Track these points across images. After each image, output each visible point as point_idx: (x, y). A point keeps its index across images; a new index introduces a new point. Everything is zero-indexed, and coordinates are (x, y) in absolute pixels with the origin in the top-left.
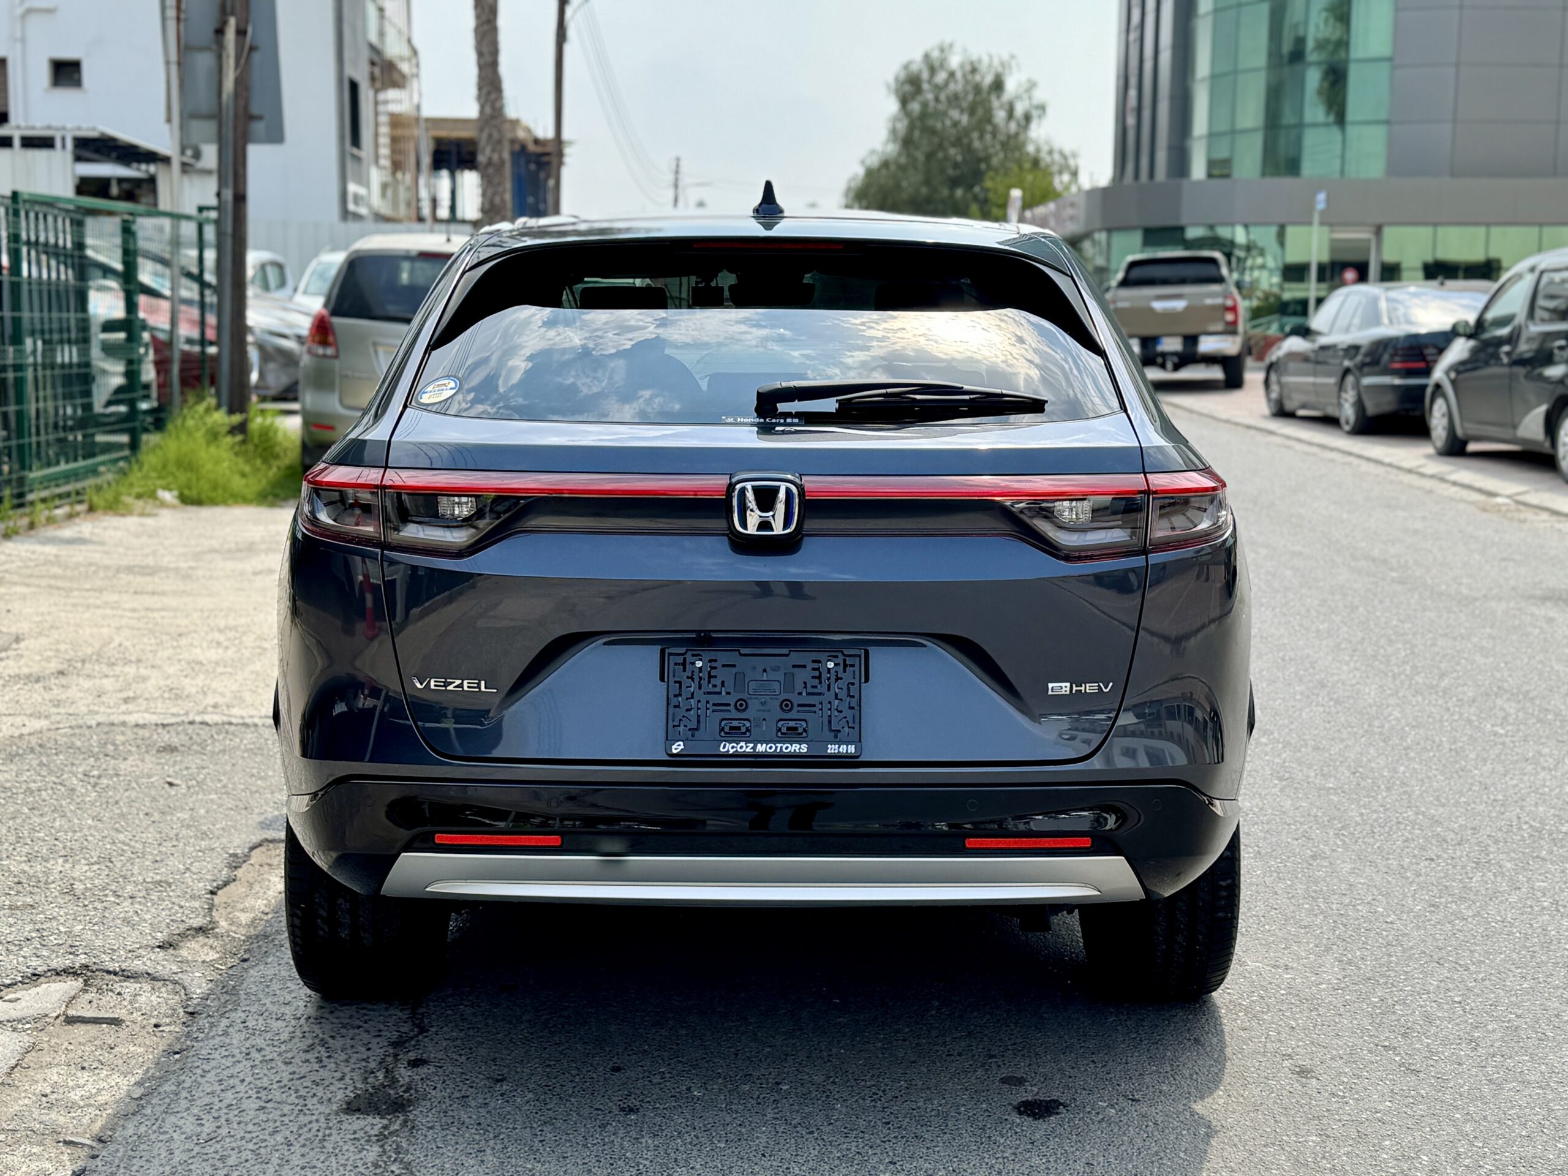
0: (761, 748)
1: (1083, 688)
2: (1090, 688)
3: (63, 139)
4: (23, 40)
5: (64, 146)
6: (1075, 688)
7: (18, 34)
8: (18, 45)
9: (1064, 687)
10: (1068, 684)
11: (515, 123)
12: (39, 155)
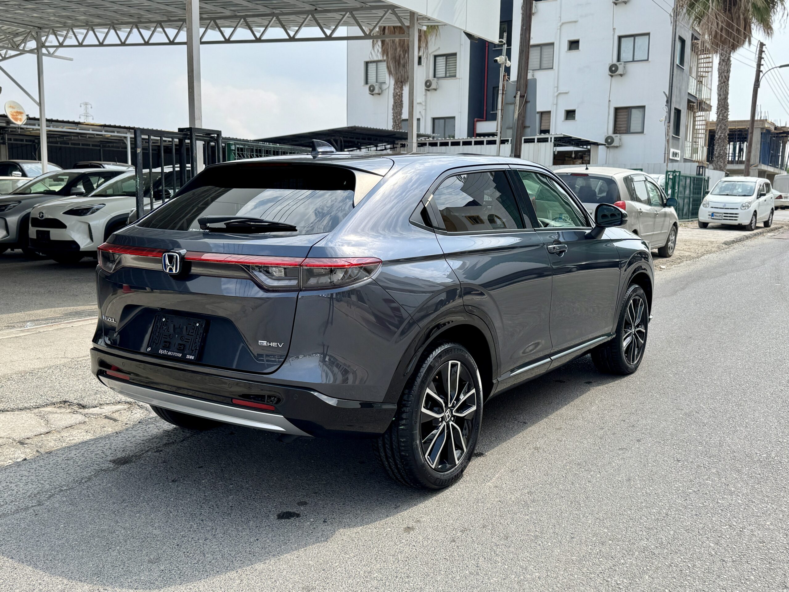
0: (170, 353)
1: (271, 344)
2: (274, 344)
3: (551, 138)
4: (557, 104)
5: (551, 141)
6: (268, 344)
7: (555, 103)
8: (555, 106)
9: (265, 343)
10: (266, 342)
11: (764, 121)
12: (543, 144)
